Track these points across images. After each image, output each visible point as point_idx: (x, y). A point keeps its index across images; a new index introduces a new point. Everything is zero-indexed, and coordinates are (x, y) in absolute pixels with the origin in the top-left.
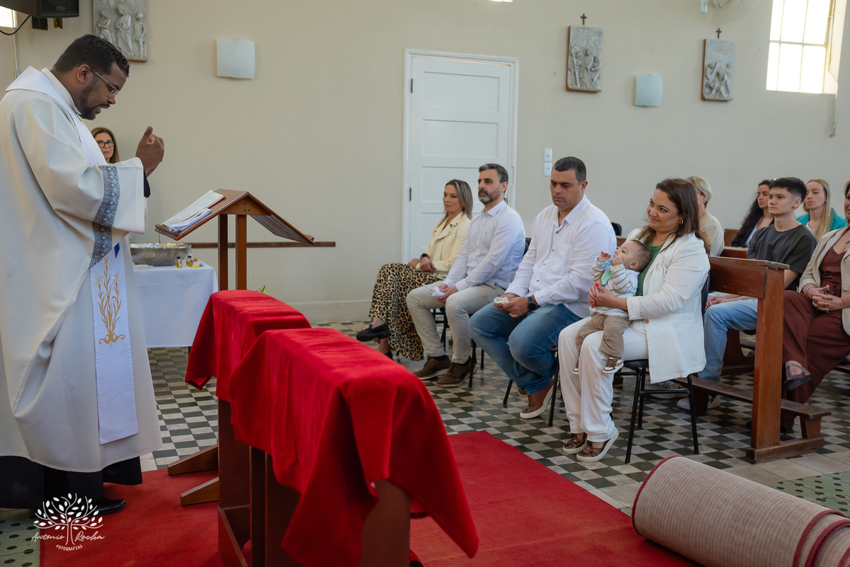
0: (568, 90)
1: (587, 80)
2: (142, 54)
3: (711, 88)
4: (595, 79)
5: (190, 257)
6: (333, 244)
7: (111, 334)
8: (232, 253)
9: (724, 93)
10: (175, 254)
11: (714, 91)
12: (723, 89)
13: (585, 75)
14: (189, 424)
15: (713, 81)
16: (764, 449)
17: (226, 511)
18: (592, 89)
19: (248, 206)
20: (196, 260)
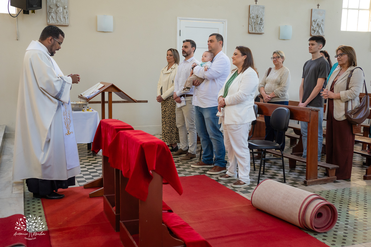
0: (249, 33)
1: (257, 28)
2: (66, 23)
3: (315, 31)
4: (261, 28)
5: (88, 107)
6: (147, 102)
7: (68, 132)
8: (106, 105)
9: (320, 33)
10: (82, 106)
11: (316, 32)
12: (320, 31)
13: (257, 26)
14: (89, 172)
15: (316, 28)
16: (311, 181)
17: (106, 196)
18: (260, 32)
19: (113, 89)
20: (90, 109)
